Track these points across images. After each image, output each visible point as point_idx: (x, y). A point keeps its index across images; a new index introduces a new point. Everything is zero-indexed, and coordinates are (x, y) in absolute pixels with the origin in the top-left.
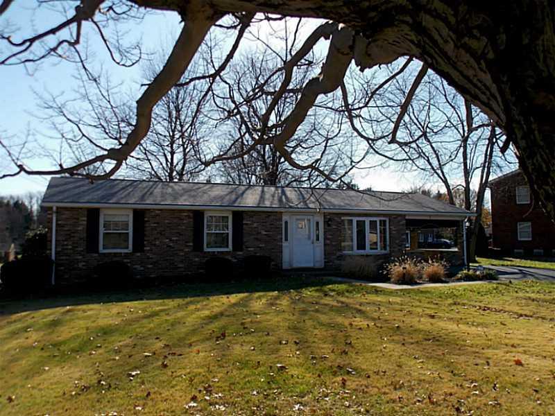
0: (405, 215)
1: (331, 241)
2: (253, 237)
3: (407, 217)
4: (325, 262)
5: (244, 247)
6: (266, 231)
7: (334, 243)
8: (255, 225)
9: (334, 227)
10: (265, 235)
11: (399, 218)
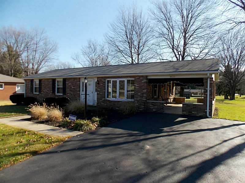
0: (147, 76)
1: (100, 93)
2: (69, 89)
3: (149, 78)
4: (97, 103)
5: (66, 93)
6: (74, 87)
7: (101, 93)
8: (70, 84)
9: (101, 84)
10: (73, 88)
11: (141, 78)
